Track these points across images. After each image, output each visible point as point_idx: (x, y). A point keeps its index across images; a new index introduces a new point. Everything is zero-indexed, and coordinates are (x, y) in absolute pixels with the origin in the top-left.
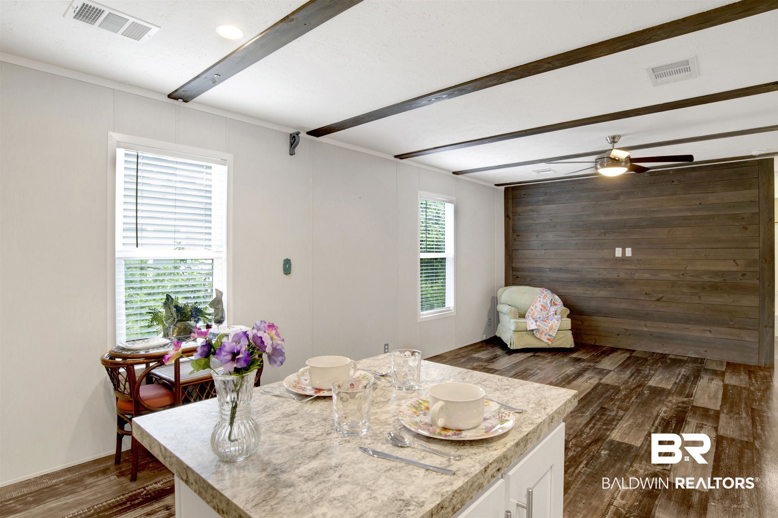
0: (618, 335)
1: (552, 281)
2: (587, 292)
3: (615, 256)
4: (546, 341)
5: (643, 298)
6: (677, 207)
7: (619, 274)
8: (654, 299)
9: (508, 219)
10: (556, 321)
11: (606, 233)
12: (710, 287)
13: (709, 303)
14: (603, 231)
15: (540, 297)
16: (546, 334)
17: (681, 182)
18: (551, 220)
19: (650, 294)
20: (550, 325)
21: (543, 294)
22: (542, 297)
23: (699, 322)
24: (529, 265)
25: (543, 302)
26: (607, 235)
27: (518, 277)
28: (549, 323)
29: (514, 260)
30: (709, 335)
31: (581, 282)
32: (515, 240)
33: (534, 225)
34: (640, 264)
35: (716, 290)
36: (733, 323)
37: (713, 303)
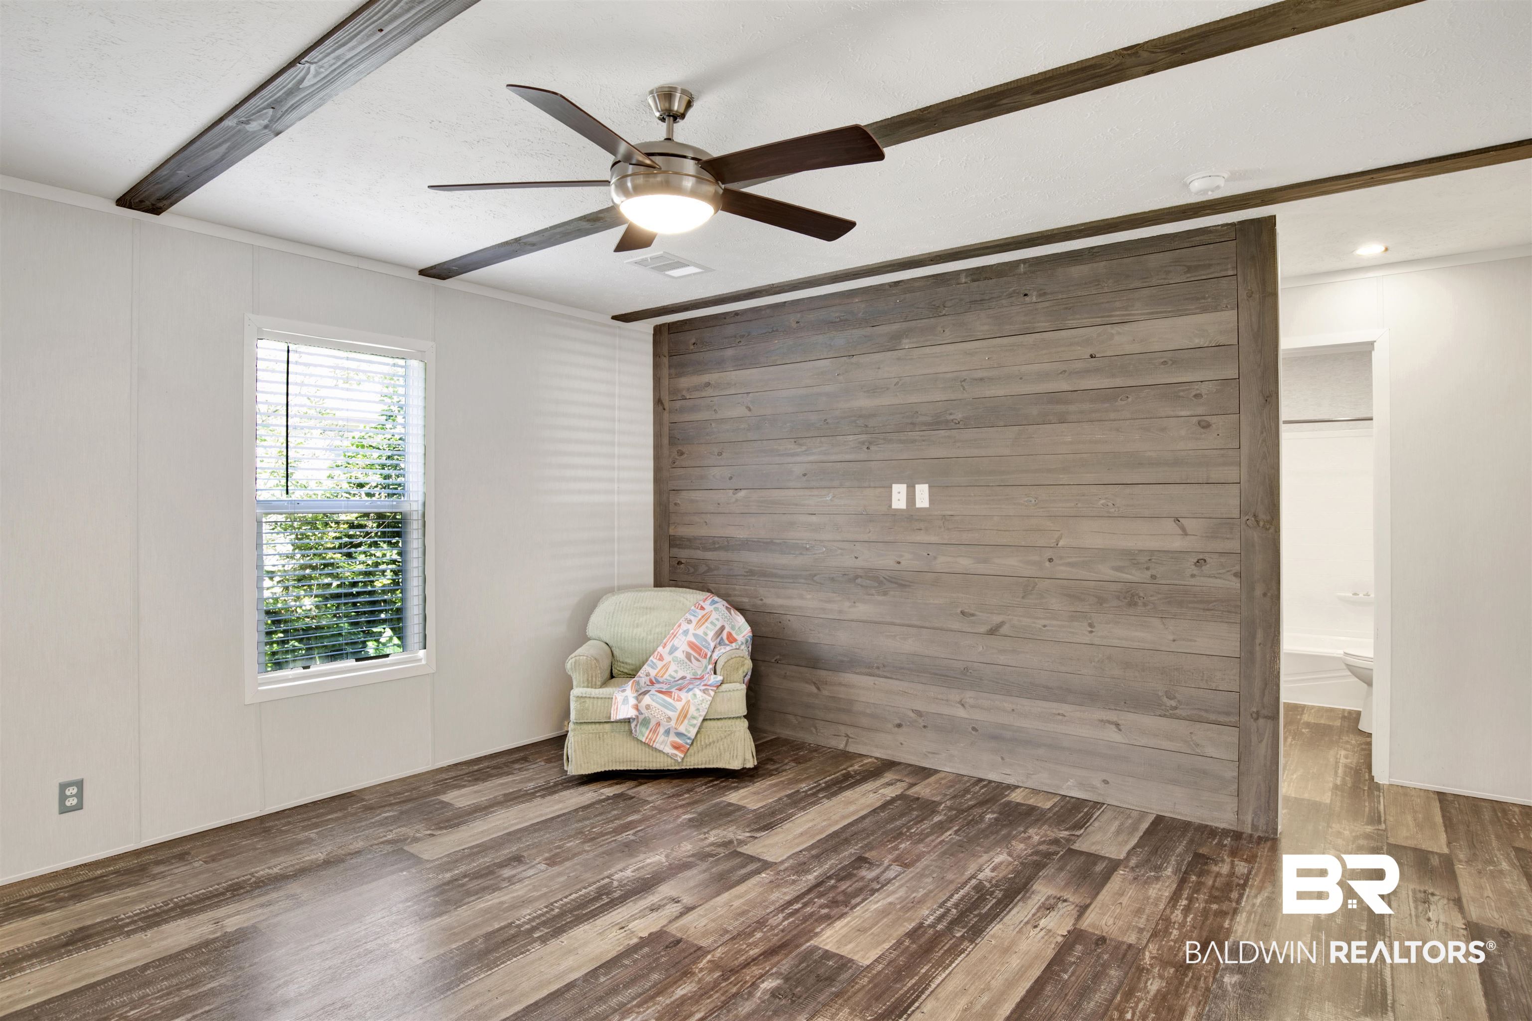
0: (899, 725)
1: (752, 573)
2: (829, 606)
3: (890, 506)
4: (669, 750)
5: (956, 626)
6: (1036, 367)
7: (901, 556)
8: (983, 629)
9: (661, 408)
10: (702, 694)
11: (870, 443)
12: (1118, 598)
13: (1116, 642)
14: (863, 437)
15: (690, 622)
16: (667, 732)
17: (1045, 294)
18: (750, 410)
19: (973, 615)
20: (679, 705)
21: (702, 613)
22: (695, 620)
23: (1089, 697)
24: (703, 532)
25: (695, 635)
26: (873, 448)
27: (680, 565)
28: (679, 699)
29: (673, 518)
30: (1113, 735)
31: (815, 578)
32: (674, 466)
33: (713, 425)
34: (948, 529)
35: (1132, 604)
36: (1173, 703)
37: (1124, 644)
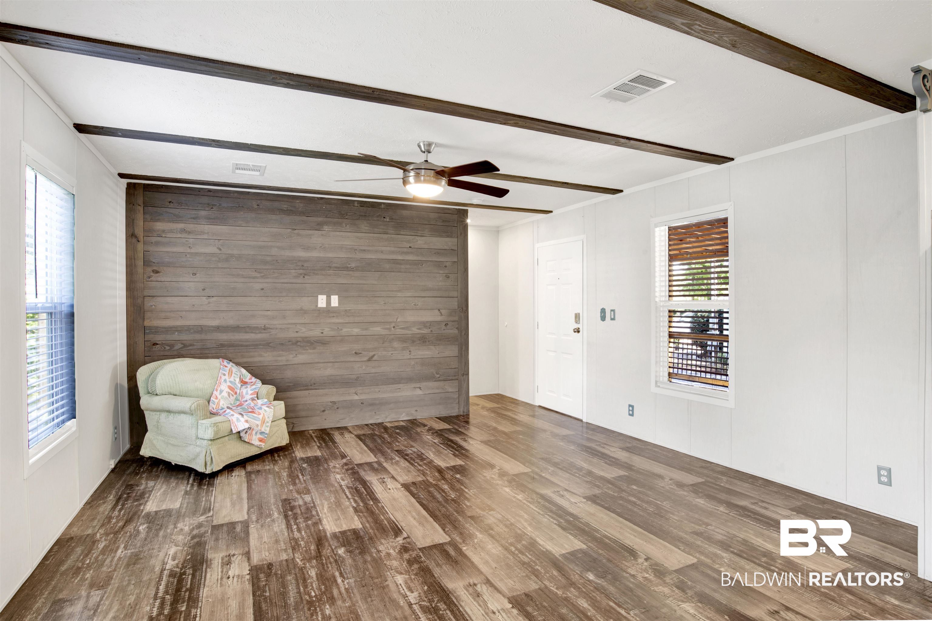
0: (324, 411)
1: (222, 345)
2: (279, 358)
3: (317, 306)
4: (257, 443)
5: (352, 359)
6: (388, 248)
7: (324, 330)
8: (366, 359)
9: (134, 240)
10: (267, 409)
11: (305, 275)
12: (420, 340)
13: (419, 357)
14: (301, 271)
15: (224, 375)
16: (256, 433)
17: (392, 219)
18: (220, 250)
19: (360, 353)
20: (261, 417)
21: (227, 369)
22: (227, 373)
23: (410, 380)
24: (179, 323)
25: (230, 382)
26: (306, 277)
27: (155, 344)
28: (260, 414)
29: (148, 315)
30: (419, 392)
31: (270, 345)
32: (150, 280)
33: (188, 256)
34: (348, 316)
35: (424, 342)
36: (438, 376)
37: (422, 357)
